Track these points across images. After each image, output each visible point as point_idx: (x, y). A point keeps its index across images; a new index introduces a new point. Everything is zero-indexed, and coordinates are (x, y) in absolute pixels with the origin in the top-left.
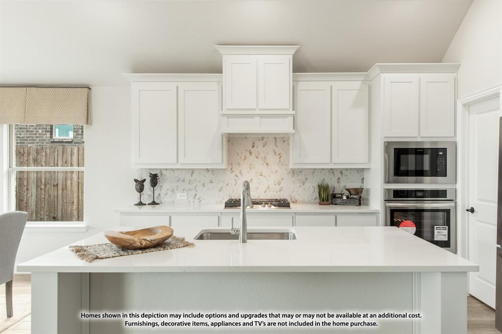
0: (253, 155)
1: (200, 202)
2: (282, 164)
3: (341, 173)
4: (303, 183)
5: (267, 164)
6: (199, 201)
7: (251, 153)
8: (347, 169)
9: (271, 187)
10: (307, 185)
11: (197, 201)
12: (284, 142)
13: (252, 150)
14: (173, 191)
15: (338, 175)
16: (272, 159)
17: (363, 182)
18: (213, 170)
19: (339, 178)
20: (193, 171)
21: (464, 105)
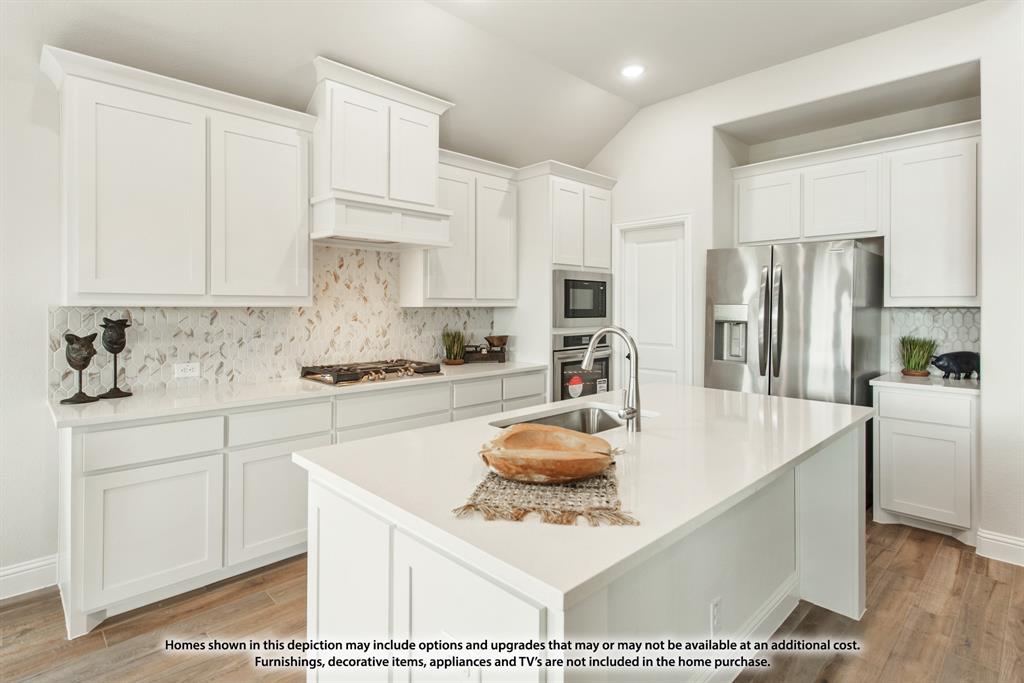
0: (340, 281)
1: (232, 379)
2: (389, 300)
3: (468, 314)
4: (420, 332)
5: (365, 299)
6: (230, 378)
7: (336, 278)
8: (475, 308)
9: (371, 340)
10: (426, 334)
11: (224, 378)
12: (392, 260)
13: (339, 272)
14: (162, 359)
15: (464, 317)
16: (374, 290)
17: (492, 328)
18: (261, 310)
19: (465, 323)
20: (214, 313)
21: (621, 231)
